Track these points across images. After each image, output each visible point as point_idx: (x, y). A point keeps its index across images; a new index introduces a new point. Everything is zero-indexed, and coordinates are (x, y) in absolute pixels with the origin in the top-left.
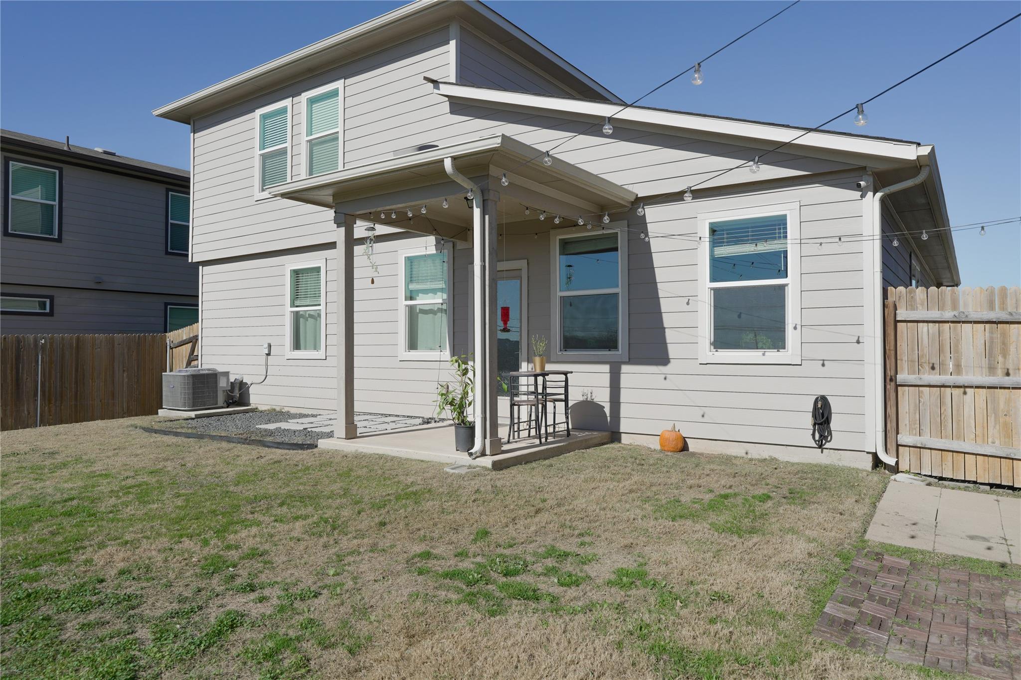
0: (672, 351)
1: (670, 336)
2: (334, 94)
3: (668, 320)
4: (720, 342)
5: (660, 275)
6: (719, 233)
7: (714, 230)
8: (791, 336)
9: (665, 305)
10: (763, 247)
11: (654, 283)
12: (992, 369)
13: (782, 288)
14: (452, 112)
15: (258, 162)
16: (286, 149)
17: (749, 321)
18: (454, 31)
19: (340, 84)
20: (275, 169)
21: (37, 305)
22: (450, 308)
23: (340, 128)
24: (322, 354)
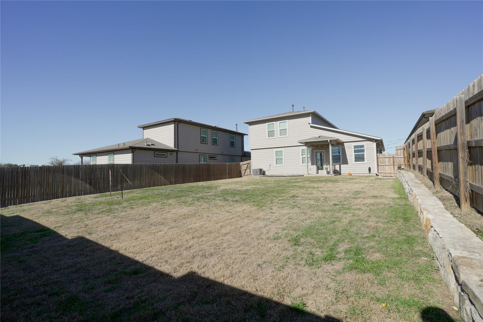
0: (348, 162)
1: (348, 160)
2: (286, 122)
3: (348, 158)
4: (356, 161)
6: (355, 147)
8: (365, 160)
9: (347, 156)
10: (361, 149)
11: (346, 153)
13: (364, 154)
14: (311, 127)
15: (267, 132)
16: (274, 131)
17: (359, 158)
18: (311, 115)
19: (287, 121)
20: (271, 134)
21: (215, 158)
22: (311, 157)
23: (287, 128)
24: (283, 165)
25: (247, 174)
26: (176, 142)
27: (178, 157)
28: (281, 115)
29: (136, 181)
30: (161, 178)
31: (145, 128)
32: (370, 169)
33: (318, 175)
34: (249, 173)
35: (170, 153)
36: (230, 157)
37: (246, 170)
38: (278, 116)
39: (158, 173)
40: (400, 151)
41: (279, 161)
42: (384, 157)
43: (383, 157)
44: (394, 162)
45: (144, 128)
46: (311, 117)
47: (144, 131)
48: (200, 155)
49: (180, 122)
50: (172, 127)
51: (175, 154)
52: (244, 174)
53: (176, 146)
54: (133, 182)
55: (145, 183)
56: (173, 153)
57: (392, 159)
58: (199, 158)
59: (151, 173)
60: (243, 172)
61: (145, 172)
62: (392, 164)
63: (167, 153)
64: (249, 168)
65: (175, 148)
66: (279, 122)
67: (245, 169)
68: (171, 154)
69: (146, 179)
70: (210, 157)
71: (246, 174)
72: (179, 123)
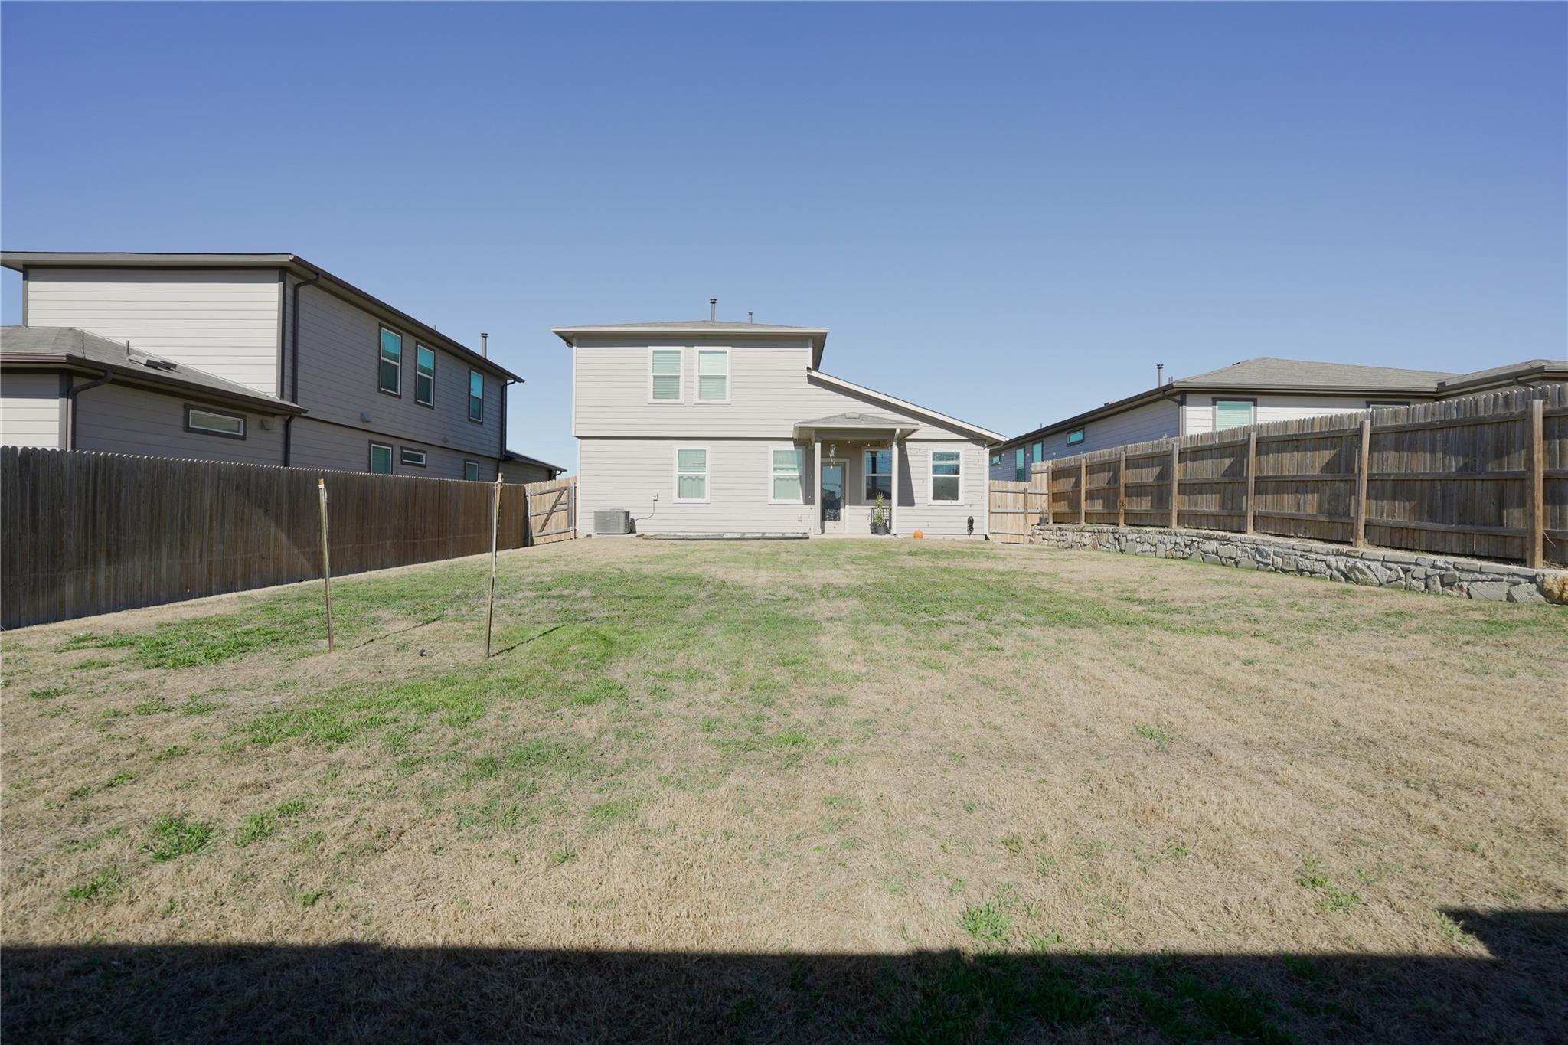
0: (916, 500)
1: (915, 494)
2: (725, 352)
3: (914, 488)
4: (936, 497)
5: (912, 470)
6: (937, 456)
7: (934, 454)
8: (960, 495)
9: (913, 482)
10: (950, 463)
11: (909, 473)
12: (1015, 507)
13: (958, 478)
14: (809, 382)
15: (651, 379)
16: (678, 377)
17: (946, 490)
18: (811, 343)
19: (728, 349)
20: (666, 386)
21: (419, 458)
22: (804, 479)
23: (727, 373)
24: (707, 499)
25: (554, 530)
26: (288, 372)
27: (293, 440)
28: (699, 326)
29: (164, 554)
30: (276, 539)
31: (32, 269)
32: (971, 522)
33: (823, 536)
34: (564, 527)
35: (257, 418)
36: (465, 461)
37: (550, 513)
38: (695, 326)
39: (266, 511)
40: (1041, 478)
41: (691, 485)
42: (1005, 490)
43: (1001, 489)
44: (1025, 505)
45: (31, 272)
46: (810, 350)
47: (33, 285)
48: (371, 442)
49: (307, 282)
50: (268, 295)
51: (277, 425)
52: (542, 530)
53: (288, 391)
54: (150, 560)
55: (210, 563)
56: (270, 419)
57: (1022, 496)
58: (367, 453)
59: (236, 513)
60: (535, 523)
61: (211, 510)
62: (1022, 510)
63: (244, 418)
64: (562, 506)
65: (282, 397)
66: (697, 349)
67: (548, 509)
68: (263, 427)
69: (211, 546)
70: (407, 456)
71: (551, 527)
72: (305, 284)
